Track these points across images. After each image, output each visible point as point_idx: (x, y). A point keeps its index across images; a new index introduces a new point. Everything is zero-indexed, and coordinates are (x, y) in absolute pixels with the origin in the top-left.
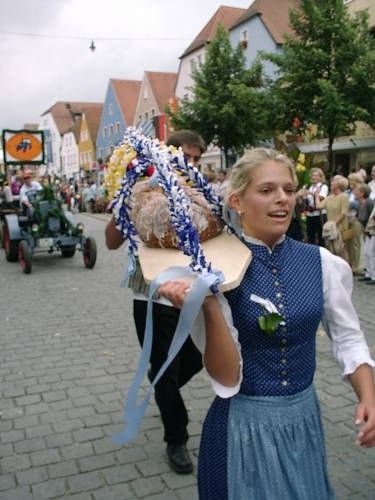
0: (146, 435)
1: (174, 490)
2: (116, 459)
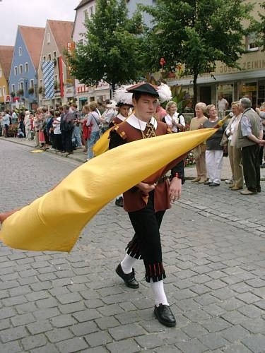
0: (36, 304)
1: (55, 343)
2: (11, 323)
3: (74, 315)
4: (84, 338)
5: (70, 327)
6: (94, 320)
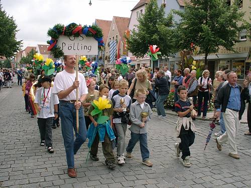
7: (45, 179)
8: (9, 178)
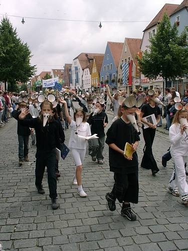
1: (138, 244)
2: (109, 227)
3: (150, 227)
4: (158, 245)
5: (148, 235)
6: (163, 233)
7: (46, 198)
8: (14, 195)
